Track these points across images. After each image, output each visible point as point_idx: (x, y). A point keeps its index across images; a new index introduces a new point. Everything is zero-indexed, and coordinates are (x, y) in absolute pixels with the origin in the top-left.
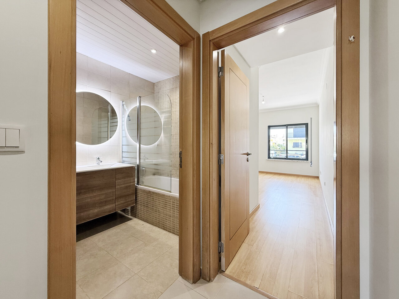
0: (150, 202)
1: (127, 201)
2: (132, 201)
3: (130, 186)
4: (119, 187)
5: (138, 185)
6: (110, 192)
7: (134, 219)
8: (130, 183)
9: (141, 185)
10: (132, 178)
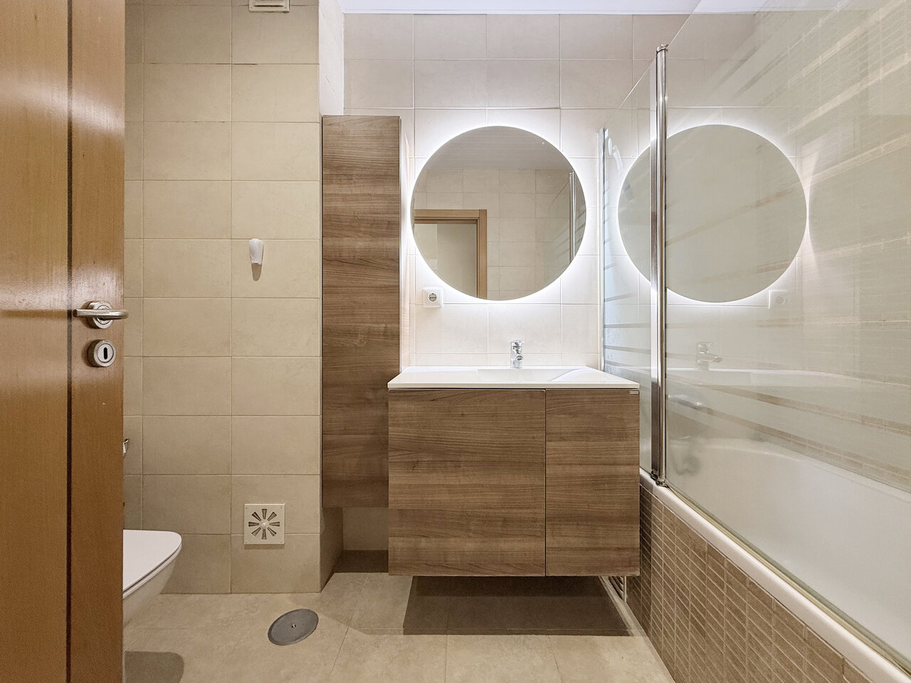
0: (718, 616)
1: (601, 543)
2: (626, 554)
3: (612, 479)
5: (657, 484)
6: (524, 486)
7: (637, 637)
8: (615, 464)
9: (667, 487)
10: (622, 444)
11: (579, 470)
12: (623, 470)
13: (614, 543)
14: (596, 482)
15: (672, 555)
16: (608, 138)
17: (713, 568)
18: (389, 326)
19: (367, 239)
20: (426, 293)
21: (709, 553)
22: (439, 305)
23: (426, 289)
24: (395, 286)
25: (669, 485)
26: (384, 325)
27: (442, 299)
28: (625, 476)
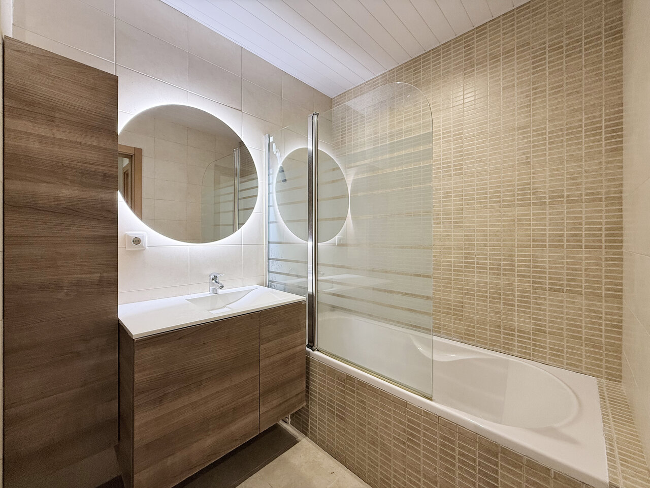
0: (352, 408)
1: (288, 397)
2: (300, 396)
3: (293, 356)
4: (267, 361)
5: (313, 351)
6: (246, 380)
7: (302, 441)
8: (295, 347)
9: (318, 351)
10: (298, 334)
11: (278, 357)
12: (298, 348)
13: (294, 393)
14: (287, 361)
15: (323, 386)
16: (273, 143)
17: (350, 386)
18: (105, 274)
19: (76, 188)
20: (128, 236)
21: (347, 379)
22: (143, 247)
23: (129, 233)
24: (113, 236)
25: (319, 349)
26: (99, 275)
27: (146, 241)
28: (300, 352)
